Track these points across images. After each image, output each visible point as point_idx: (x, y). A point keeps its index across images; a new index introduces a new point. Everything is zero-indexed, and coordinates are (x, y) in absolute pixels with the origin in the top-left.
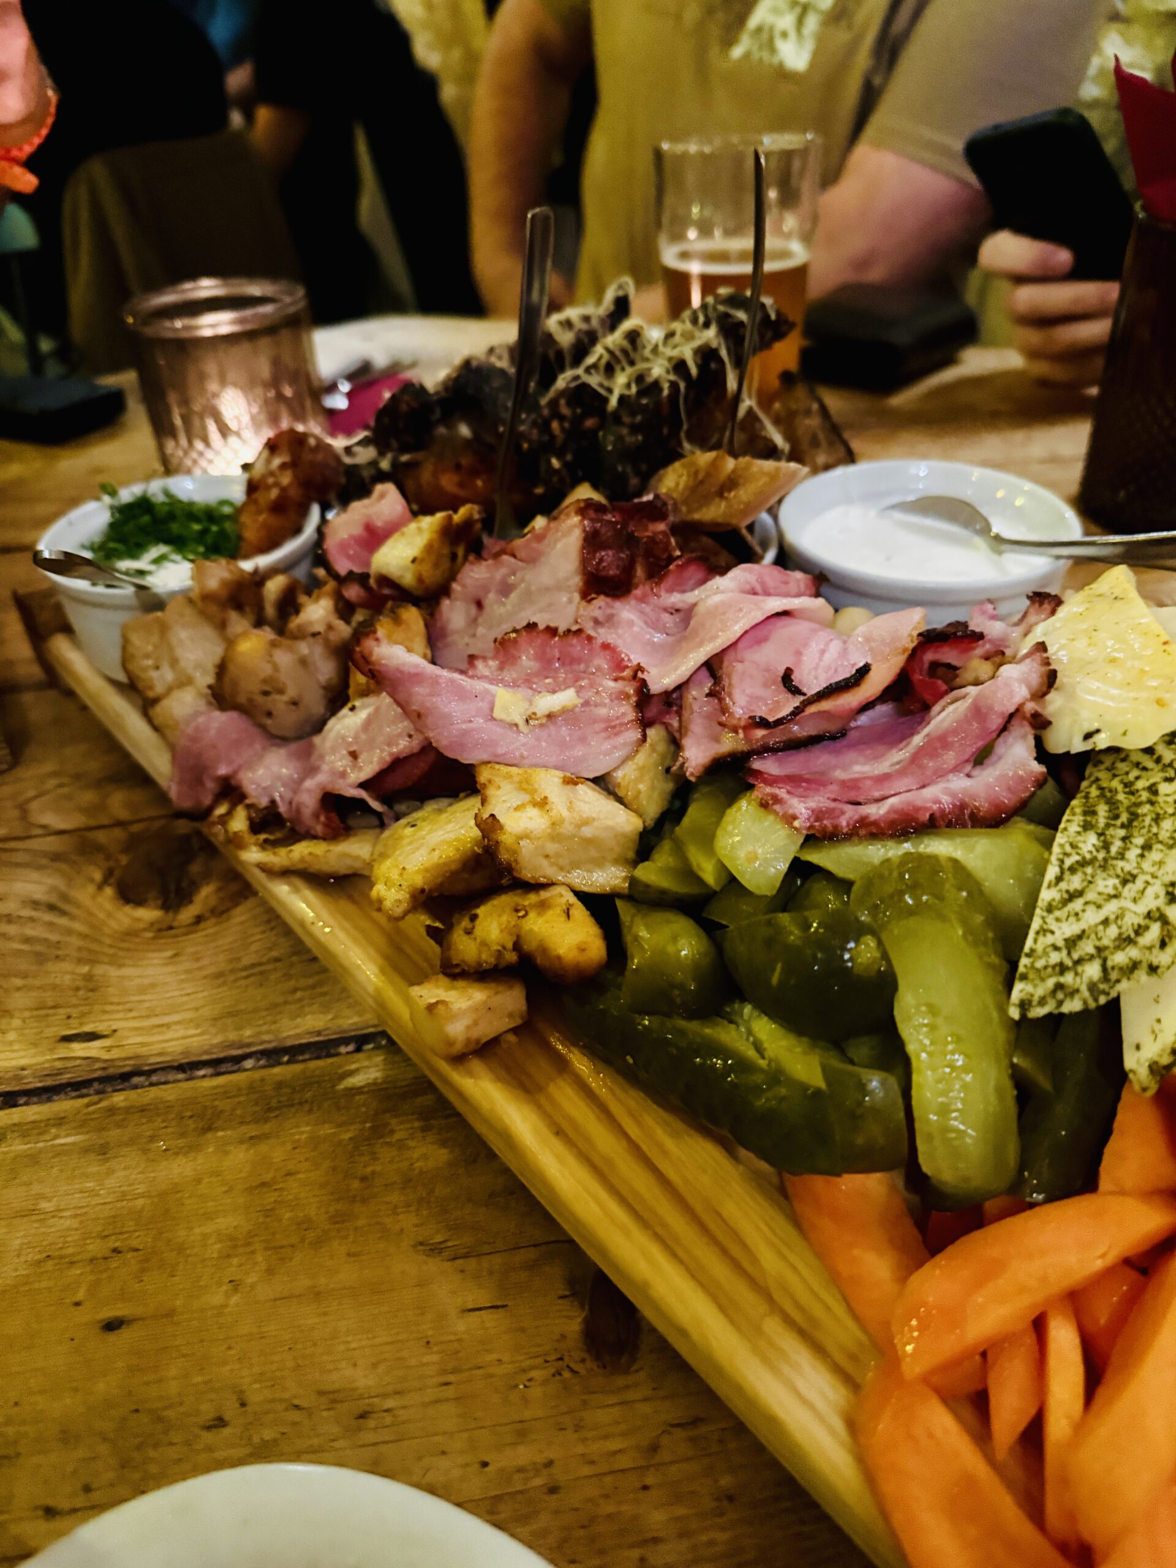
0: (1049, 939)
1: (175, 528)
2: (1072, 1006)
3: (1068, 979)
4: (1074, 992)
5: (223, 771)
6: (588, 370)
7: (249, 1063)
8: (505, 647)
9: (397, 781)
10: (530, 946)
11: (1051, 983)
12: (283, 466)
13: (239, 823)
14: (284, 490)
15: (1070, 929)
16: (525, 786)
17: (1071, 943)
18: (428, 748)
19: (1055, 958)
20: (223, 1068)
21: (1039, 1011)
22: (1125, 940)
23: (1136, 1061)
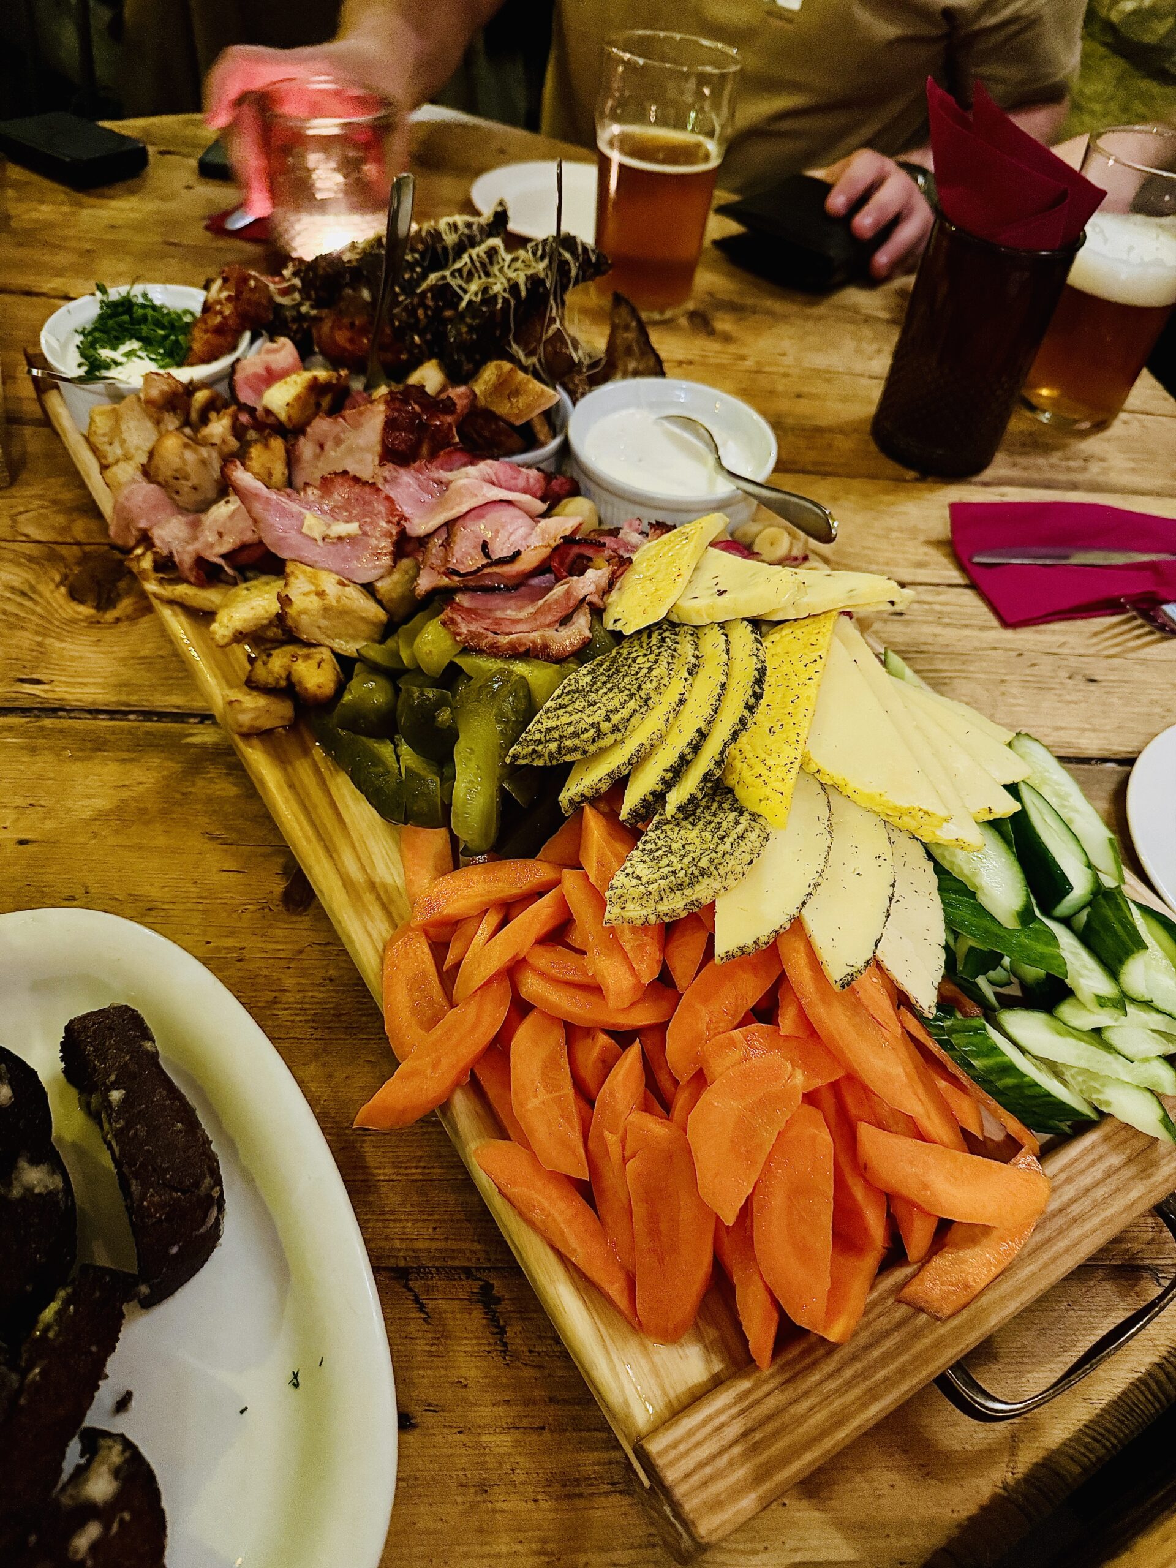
0: (539, 727)
1: (145, 330)
2: (539, 763)
3: (540, 748)
4: (541, 756)
5: (143, 524)
6: (452, 274)
7: (132, 717)
8: (326, 484)
9: (244, 558)
10: (294, 679)
11: (531, 748)
12: (229, 298)
13: (147, 563)
14: (224, 318)
15: (551, 724)
16: (313, 579)
17: (549, 730)
18: (261, 542)
19: (538, 736)
20: (116, 716)
21: (522, 762)
22: (575, 735)
23: (564, 797)
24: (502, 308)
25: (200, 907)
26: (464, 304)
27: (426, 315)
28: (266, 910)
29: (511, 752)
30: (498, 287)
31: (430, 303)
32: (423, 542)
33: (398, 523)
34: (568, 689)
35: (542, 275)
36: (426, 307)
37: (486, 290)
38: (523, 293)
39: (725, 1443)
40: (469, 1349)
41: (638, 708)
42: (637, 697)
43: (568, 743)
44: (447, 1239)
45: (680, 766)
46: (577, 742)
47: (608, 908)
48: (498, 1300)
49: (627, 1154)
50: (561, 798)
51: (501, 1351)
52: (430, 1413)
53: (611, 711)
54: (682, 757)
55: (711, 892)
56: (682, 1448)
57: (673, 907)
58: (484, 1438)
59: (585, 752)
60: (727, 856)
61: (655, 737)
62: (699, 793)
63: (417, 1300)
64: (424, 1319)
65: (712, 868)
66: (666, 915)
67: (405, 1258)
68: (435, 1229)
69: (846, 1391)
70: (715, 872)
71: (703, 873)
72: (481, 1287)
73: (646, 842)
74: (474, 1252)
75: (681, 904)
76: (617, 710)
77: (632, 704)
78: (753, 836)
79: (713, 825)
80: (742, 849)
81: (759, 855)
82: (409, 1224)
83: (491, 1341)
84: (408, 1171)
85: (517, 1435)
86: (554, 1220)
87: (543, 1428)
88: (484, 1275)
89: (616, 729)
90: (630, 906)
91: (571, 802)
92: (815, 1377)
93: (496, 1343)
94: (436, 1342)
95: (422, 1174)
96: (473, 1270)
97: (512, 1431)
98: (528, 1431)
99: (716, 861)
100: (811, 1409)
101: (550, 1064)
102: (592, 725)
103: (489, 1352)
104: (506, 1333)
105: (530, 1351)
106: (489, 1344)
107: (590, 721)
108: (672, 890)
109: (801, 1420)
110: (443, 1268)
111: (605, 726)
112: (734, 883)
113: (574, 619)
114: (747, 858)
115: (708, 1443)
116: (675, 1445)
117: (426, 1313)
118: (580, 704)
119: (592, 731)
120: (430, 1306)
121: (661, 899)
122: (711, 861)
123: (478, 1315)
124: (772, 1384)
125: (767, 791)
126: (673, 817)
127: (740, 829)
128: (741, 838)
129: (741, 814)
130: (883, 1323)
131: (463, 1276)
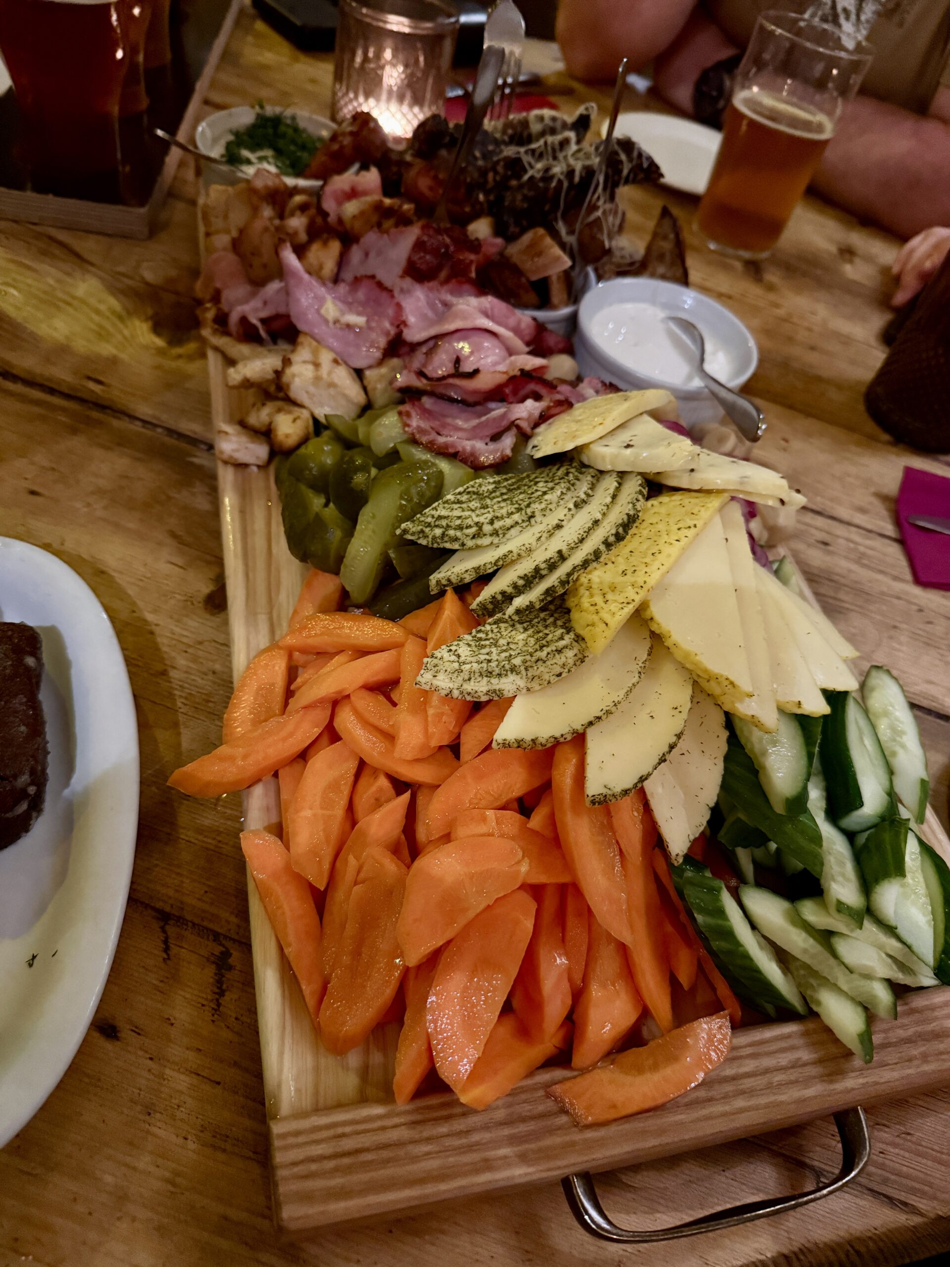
1: (281, 143)
2: (423, 542)
3: (427, 530)
4: (426, 537)
5: (218, 285)
7: (159, 430)
8: (357, 281)
9: (276, 325)
10: (273, 426)
11: (420, 527)
12: (351, 133)
13: (210, 315)
14: (342, 147)
15: (444, 513)
16: (315, 353)
17: (440, 517)
18: (288, 315)
19: (429, 520)
20: (147, 426)
21: (409, 537)
22: (460, 528)
23: (434, 578)
24: (555, 188)
25: (141, 583)
26: (526, 177)
27: (494, 180)
28: (189, 603)
29: (403, 526)
30: (558, 169)
31: (500, 169)
32: (414, 347)
33: (398, 326)
34: (470, 489)
35: (596, 167)
36: (496, 172)
37: (547, 170)
38: (577, 179)
39: (339, 1150)
40: (188, 996)
41: (520, 521)
42: (523, 512)
43: (451, 533)
44: (212, 904)
45: (534, 577)
46: (459, 534)
47: (422, 672)
48: (230, 968)
49: (359, 879)
50: (431, 577)
51: (213, 1009)
52: (134, 1034)
53: (497, 517)
54: (537, 569)
55: (514, 687)
56: (301, 1139)
57: (476, 689)
58: (168, 1071)
59: (463, 545)
60: (540, 663)
61: (523, 548)
62: (538, 603)
63: (166, 942)
64: (164, 959)
65: (522, 668)
66: (469, 694)
67: (172, 906)
68: (206, 892)
69: (463, 1153)
70: (524, 672)
71: (513, 669)
72: (222, 953)
73: (480, 631)
74: (228, 922)
75: (485, 689)
76: (502, 518)
77: (516, 517)
78: (570, 654)
79: (541, 634)
80: (554, 661)
81: (569, 671)
82: (188, 881)
83: (209, 997)
84: (205, 839)
85: (195, 1080)
86: (283, 913)
87: (218, 1083)
88: (229, 944)
89: (495, 533)
90: (441, 676)
91: (438, 582)
92: (443, 1129)
93: (212, 1000)
94: (166, 980)
95: (216, 846)
96: (222, 938)
97: (193, 1075)
98: (205, 1080)
99: (528, 664)
100: (428, 1154)
101: (334, 786)
102: (477, 524)
103: (203, 1005)
104: (223, 996)
105: (236, 1019)
106: (206, 999)
107: (476, 519)
108: (481, 675)
109: (415, 1159)
110: (198, 925)
111: (487, 528)
112: (537, 687)
113: (503, 438)
114: (558, 670)
115: (323, 1146)
116: (297, 1133)
117: (168, 955)
118: (474, 504)
119: (473, 530)
120: (174, 950)
121: (470, 679)
122: (524, 662)
123: (210, 972)
124: (402, 1120)
125: (595, 618)
126: (510, 617)
127: (562, 643)
128: (559, 651)
129: (568, 633)
130: (525, 1109)
131: (211, 937)
